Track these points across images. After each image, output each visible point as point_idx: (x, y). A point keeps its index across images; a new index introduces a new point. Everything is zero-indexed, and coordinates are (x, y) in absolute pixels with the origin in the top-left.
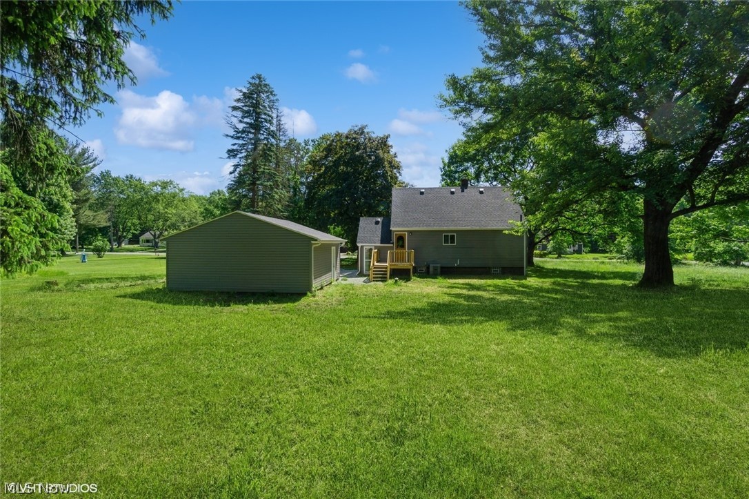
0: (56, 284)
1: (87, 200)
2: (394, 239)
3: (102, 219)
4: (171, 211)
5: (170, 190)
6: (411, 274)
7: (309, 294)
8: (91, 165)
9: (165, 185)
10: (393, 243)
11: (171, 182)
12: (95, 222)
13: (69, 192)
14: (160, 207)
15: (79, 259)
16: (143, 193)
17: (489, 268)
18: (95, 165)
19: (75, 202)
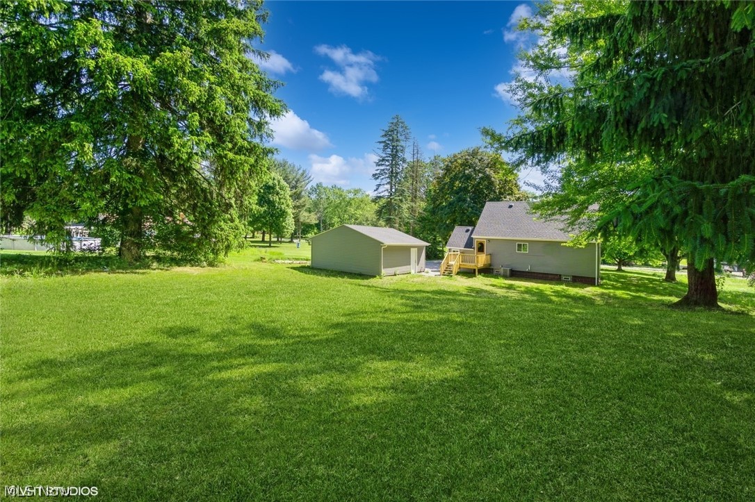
0: (264, 259)
1: (304, 206)
2: (475, 245)
3: (313, 219)
4: (359, 212)
5: (359, 196)
6: (477, 273)
7: (378, 277)
8: (307, 181)
9: (356, 192)
10: (474, 248)
11: (360, 190)
12: (308, 221)
13: (290, 202)
14: (352, 210)
15: (296, 245)
16: (341, 199)
17: (560, 275)
18: (309, 182)
19: (295, 207)
